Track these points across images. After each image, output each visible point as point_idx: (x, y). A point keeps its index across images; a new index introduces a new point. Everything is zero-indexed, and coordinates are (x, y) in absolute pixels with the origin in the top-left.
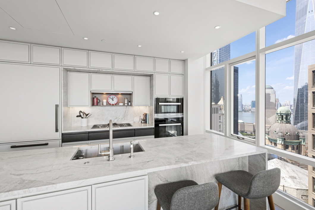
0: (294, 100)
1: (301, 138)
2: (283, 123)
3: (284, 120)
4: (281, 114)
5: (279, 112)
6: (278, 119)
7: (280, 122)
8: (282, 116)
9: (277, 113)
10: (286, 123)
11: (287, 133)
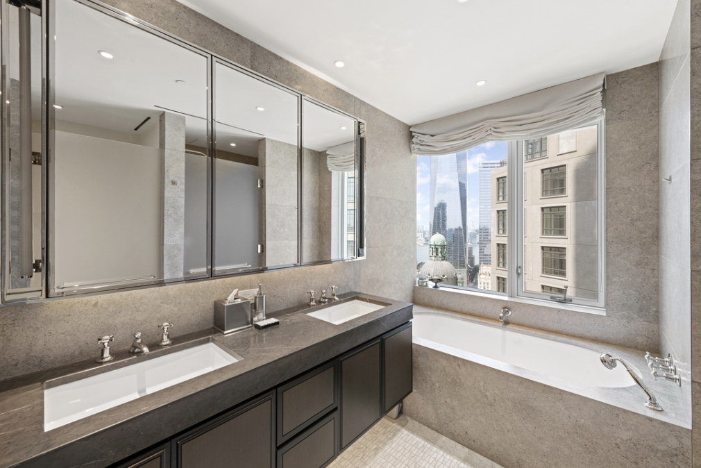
0: (430, 225)
1: (460, 283)
2: (438, 260)
3: (440, 255)
4: (435, 245)
5: (432, 243)
6: (431, 255)
7: (434, 258)
8: (437, 249)
9: (430, 245)
10: (442, 260)
11: (444, 276)
